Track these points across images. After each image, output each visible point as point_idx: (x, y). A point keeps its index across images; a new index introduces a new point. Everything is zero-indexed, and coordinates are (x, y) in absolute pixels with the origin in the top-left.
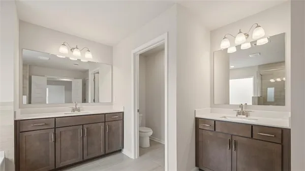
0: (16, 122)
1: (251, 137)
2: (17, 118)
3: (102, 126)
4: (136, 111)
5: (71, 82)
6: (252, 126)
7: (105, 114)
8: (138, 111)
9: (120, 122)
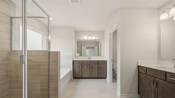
0: (73, 61)
1: (165, 80)
2: (73, 60)
3: (97, 65)
4: (111, 60)
5: (94, 47)
6: (166, 73)
7: (98, 61)
8: (112, 60)
9: (105, 65)
